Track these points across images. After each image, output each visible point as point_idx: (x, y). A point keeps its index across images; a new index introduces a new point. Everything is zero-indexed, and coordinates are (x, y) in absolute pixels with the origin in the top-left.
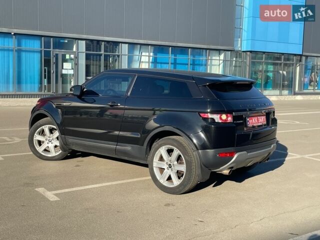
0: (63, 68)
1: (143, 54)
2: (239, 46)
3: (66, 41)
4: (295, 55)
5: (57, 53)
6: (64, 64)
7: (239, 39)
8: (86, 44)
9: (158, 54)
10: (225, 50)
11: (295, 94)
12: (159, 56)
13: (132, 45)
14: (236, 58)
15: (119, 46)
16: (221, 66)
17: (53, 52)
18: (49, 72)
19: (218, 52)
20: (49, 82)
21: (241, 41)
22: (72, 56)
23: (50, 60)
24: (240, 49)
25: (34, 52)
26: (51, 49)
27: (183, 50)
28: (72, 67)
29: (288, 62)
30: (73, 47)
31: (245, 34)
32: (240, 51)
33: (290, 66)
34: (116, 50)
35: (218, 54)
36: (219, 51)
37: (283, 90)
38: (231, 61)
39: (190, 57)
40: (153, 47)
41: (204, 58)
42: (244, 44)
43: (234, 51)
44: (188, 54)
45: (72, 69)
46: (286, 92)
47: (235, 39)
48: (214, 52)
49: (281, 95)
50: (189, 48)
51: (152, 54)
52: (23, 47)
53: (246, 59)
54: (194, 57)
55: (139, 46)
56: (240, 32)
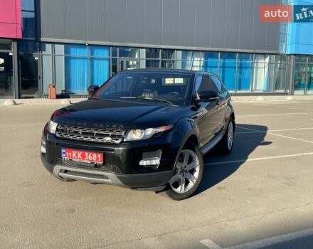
1: (195, 59)
2: (284, 49)
3: (130, 50)
5: (122, 60)
6: (128, 69)
7: (284, 44)
8: (147, 52)
9: (208, 59)
10: (269, 54)
12: (210, 60)
13: (185, 52)
14: (281, 60)
15: (174, 53)
16: (266, 68)
17: (119, 59)
19: (263, 56)
21: (286, 45)
22: (135, 62)
23: (117, 66)
24: (284, 52)
25: (104, 59)
26: (118, 57)
27: (231, 55)
30: (135, 55)
32: (285, 54)
34: (171, 56)
35: (263, 58)
36: (265, 55)
38: (276, 64)
39: (237, 61)
40: (204, 53)
41: (251, 61)
43: (279, 54)
44: (235, 58)
47: (280, 44)
48: (260, 56)
50: (237, 53)
51: (202, 59)
52: (95, 56)
53: (290, 61)
54: (241, 60)
55: (191, 52)
56: (285, 36)
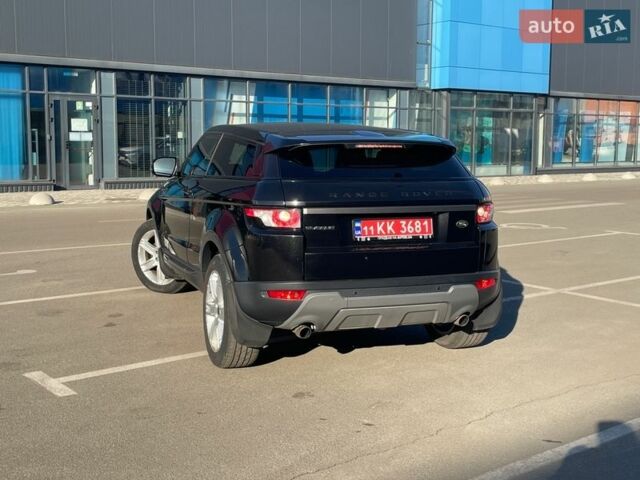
0: (70, 130)
1: (235, 98)
2: (426, 79)
3: (76, 75)
4: (536, 95)
5: (57, 98)
6: (73, 120)
7: (426, 66)
8: (118, 81)
9: (265, 98)
10: (398, 88)
11: (538, 172)
12: (268, 101)
13: (212, 81)
14: (421, 103)
15: (184, 83)
16: (392, 119)
17: (49, 96)
18: (42, 139)
19: (384, 92)
20: (42, 160)
21: (430, 69)
22: (89, 104)
23: (43, 113)
24: (427, 85)
25: (8, 97)
26: (45, 91)
27: (315, 89)
28: (89, 127)
29: (522, 110)
30: (90, 86)
31: (436, 56)
32: (428, 89)
33: (525, 118)
34: (179, 92)
35: (385, 96)
36: (387, 89)
37: (513, 164)
38: (411, 111)
39: (330, 103)
40: (254, 84)
41: (358, 104)
42: (435, 75)
43: (416, 88)
44: (325, 98)
45: (90, 131)
46: (519, 169)
47: (419, 66)
48: (378, 91)
49: (509, 174)
50: (328, 84)
51: (252, 98)
53: (440, 105)
54: (337, 102)
55: (226, 82)
56: (427, 50)
